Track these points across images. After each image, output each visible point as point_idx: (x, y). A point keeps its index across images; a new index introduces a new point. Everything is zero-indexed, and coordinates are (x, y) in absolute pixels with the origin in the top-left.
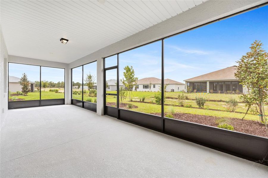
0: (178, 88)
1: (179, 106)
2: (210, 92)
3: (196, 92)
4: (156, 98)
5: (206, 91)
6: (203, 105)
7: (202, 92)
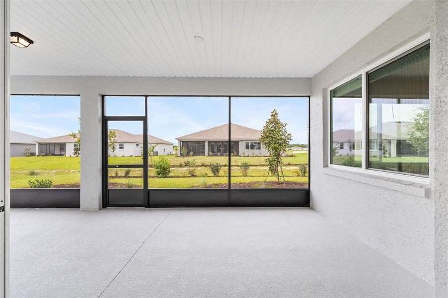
0: (164, 149)
1: (190, 177)
2: (209, 155)
3: (193, 156)
4: (157, 168)
5: (203, 153)
6: (218, 172)
7: (199, 155)
